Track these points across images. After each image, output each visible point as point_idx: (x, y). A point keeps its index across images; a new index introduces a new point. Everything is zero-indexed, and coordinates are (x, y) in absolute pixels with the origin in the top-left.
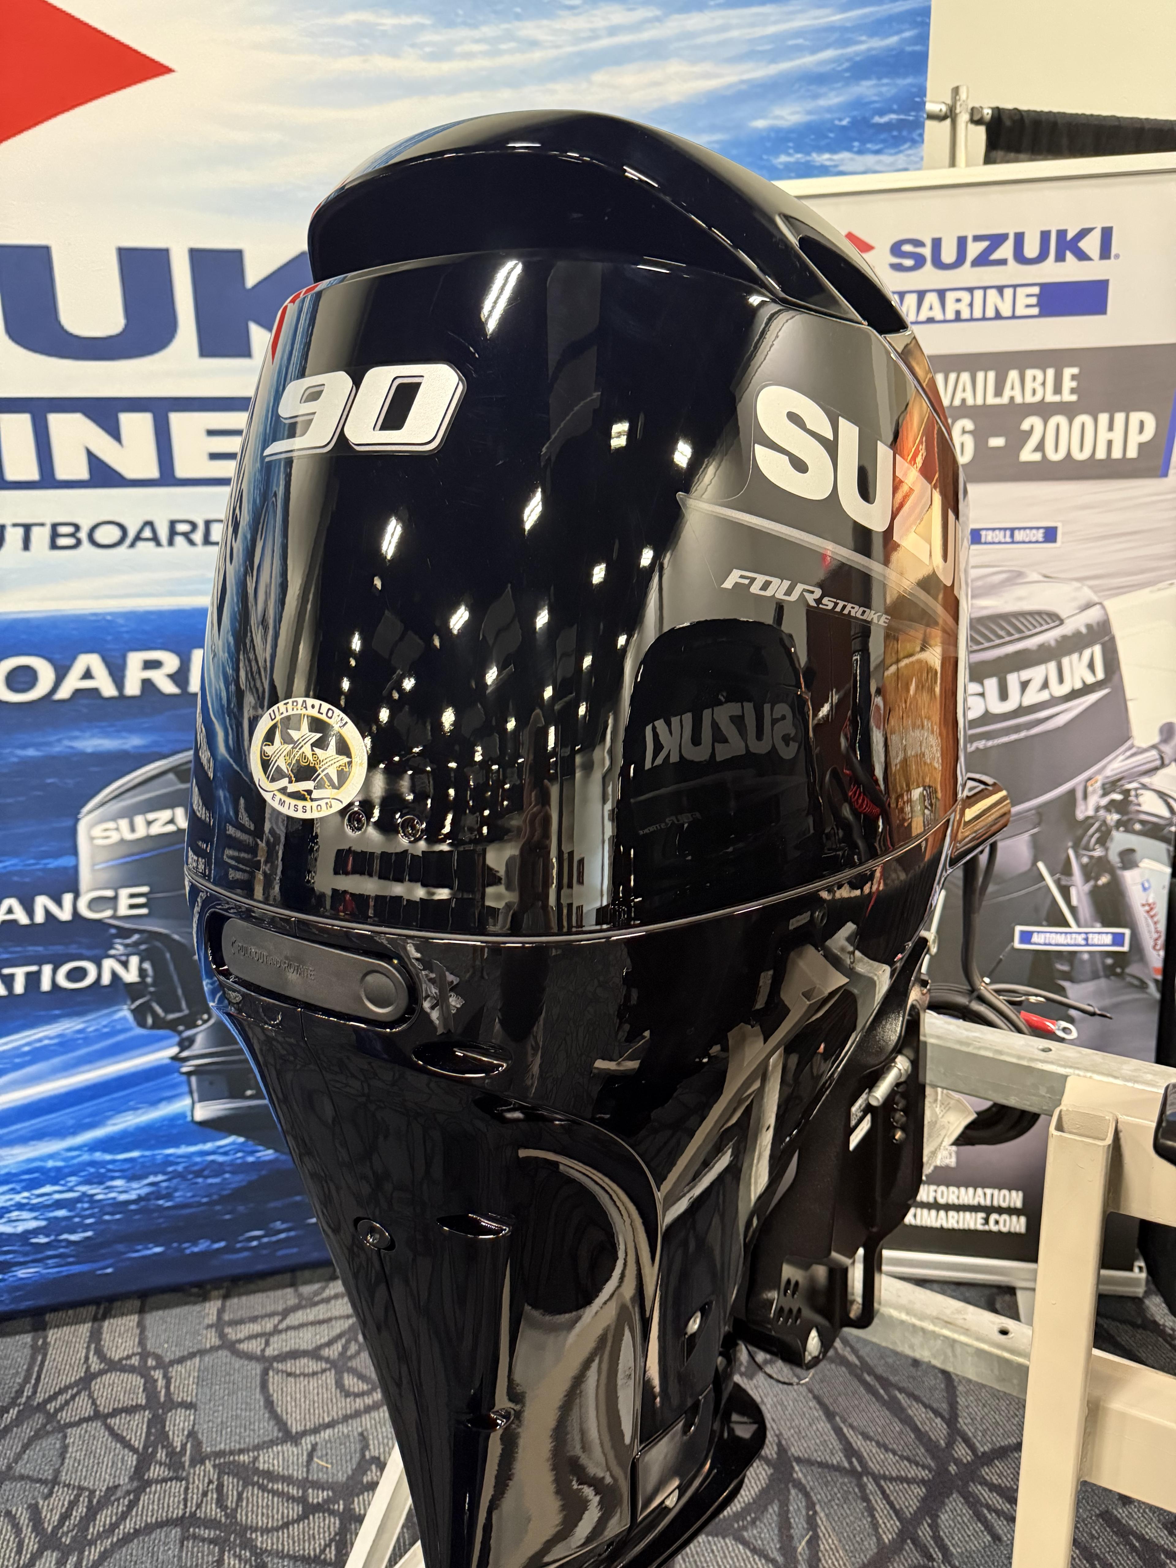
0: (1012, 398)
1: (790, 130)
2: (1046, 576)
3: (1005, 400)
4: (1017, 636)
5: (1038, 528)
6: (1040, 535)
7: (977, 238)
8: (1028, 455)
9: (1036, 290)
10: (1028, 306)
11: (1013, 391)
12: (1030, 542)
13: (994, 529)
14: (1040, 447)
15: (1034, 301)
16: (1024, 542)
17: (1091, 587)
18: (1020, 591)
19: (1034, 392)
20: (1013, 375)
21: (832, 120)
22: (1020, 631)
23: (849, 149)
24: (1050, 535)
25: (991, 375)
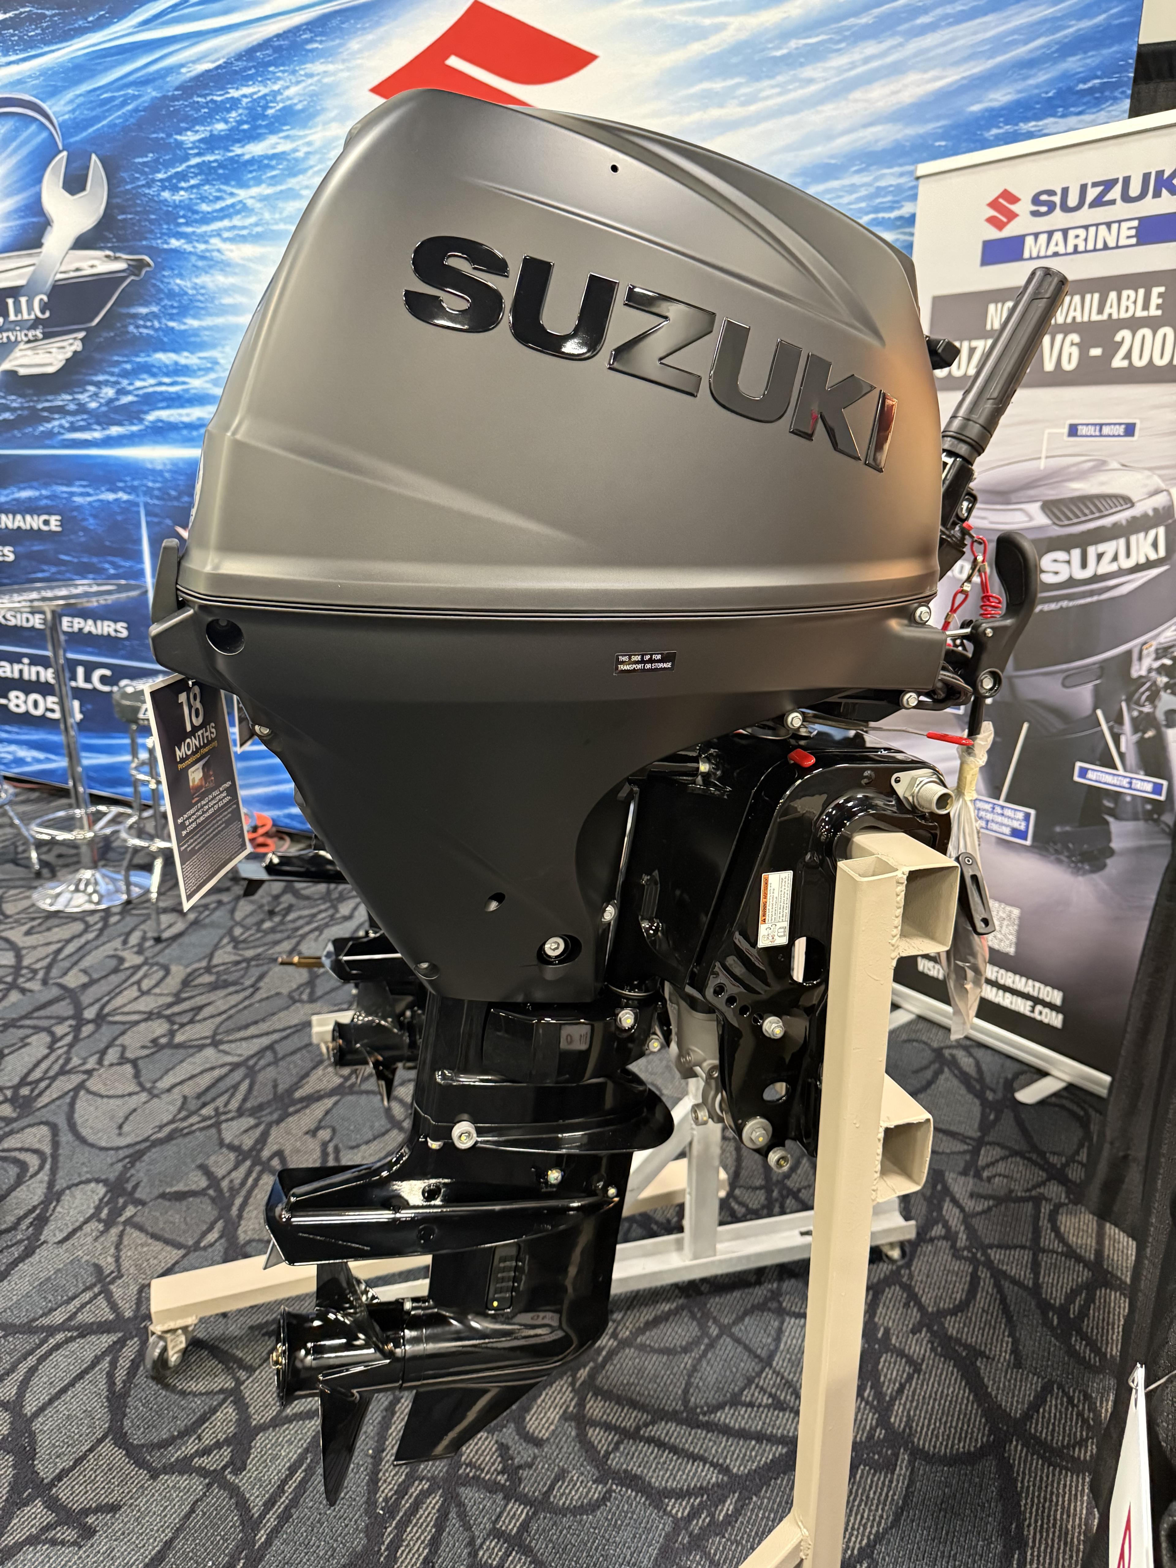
0: (1110, 315)
1: (1002, 108)
2: (1123, 465)
3: (1105, 317)
4: (1097, 515)
5: (1120, 424)
6: (1121, 430)
7: (1095, 185)
8: (1118, 362)
9: (1135, 223)
10: (1128, 237)
11: (1112, 310)
12: (1114, 436)
13: (1087, 425)
14: (1128, 356)
15: (1133, 232)
16: (1109, 436)
17: (1160, 476)
18: (1102, 477)
19: (1127, 309)
20: (1113, 295)
21: (1039, 95)
22: (1100, 511)
23: (1054, 115)
24: (1130, 430)
25: (1096, 296)
